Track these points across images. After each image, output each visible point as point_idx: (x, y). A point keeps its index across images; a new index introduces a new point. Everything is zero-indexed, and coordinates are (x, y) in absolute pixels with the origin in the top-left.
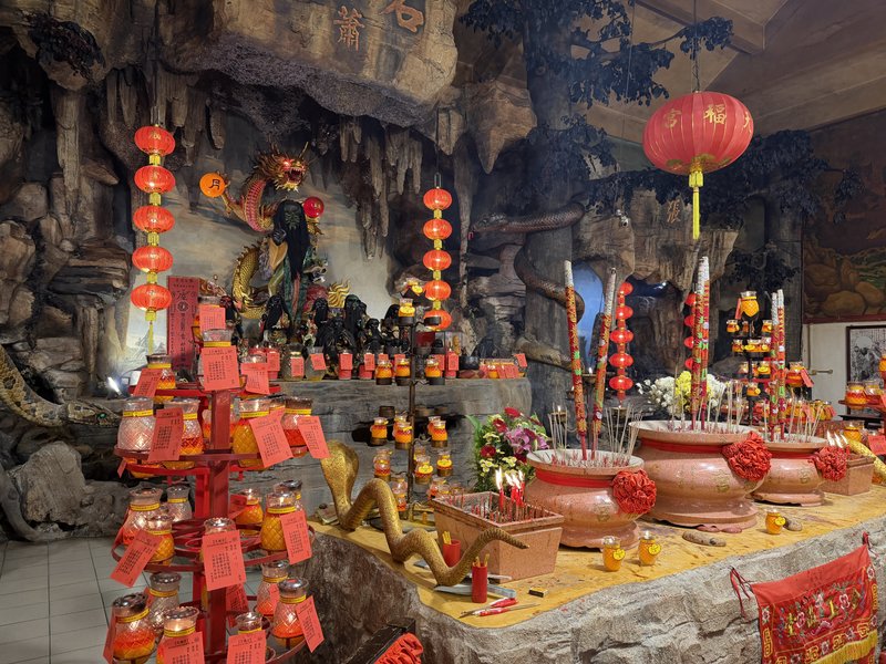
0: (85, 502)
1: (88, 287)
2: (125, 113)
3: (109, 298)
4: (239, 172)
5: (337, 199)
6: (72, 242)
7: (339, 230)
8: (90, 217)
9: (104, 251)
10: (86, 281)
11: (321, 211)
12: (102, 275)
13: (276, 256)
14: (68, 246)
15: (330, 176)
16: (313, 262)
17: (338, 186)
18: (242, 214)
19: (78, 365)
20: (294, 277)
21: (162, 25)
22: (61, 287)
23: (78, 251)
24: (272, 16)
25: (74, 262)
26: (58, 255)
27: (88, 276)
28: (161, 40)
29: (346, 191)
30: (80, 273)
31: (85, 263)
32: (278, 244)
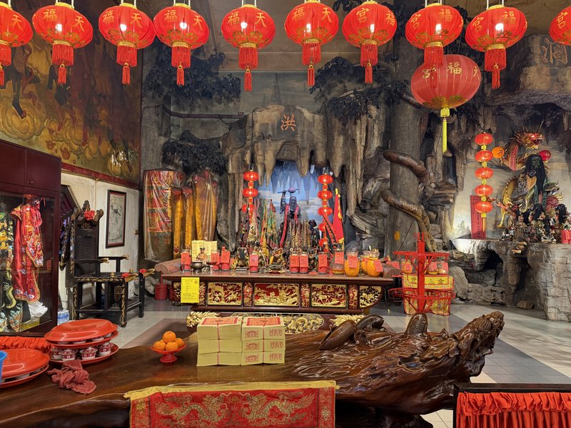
0: (470, 290)
1: (442, 202)
2: (462, 127)
3: (447, 207)
4: (502, 142)
5: (554, 148)
6: (435, 184)
7: (555, 165)
8: (440, 172)
9: (447, 186)
10: (440, 200)
11: (549, 157)
12: (446, 197)
13: (531, 183)
14: (433, 185)
15: (550, 137)
16: (548, 185)
17: (555, 141)
18: (508, 164)
19: (440, 236)
20: (539, 193)
21: (485, 88)
22: (432, 203)
23: (437, 187)
24: (549, 78)
25: (437, 192)
26: (430, 189)
27: (440, 197)
28: (485, 95)
29: (559, 143)
30: (439, 196)
31: (441, 192)
32: (531, 177)
